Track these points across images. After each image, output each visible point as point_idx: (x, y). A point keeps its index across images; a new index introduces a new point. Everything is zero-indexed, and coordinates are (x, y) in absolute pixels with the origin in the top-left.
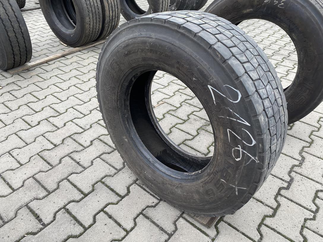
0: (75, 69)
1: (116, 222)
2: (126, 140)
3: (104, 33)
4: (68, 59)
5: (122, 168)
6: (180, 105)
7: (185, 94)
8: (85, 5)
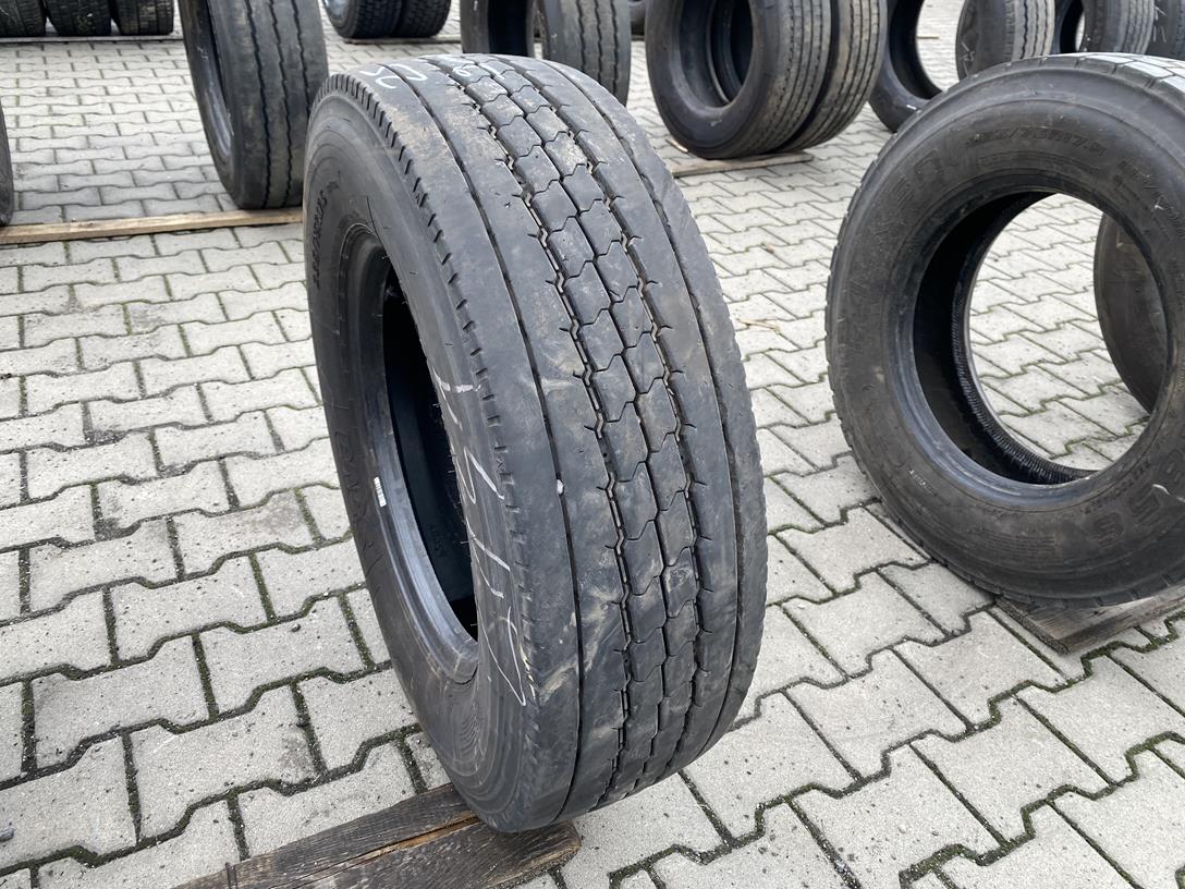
0: (709, 215)
1: (807, 565)
2: (881, 377)
3: (810, 131)
4: (688, 186)
5: (830, 468)
6: (1019, 370)
7: (1041, 346)
8: (787, 41)
